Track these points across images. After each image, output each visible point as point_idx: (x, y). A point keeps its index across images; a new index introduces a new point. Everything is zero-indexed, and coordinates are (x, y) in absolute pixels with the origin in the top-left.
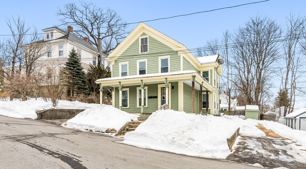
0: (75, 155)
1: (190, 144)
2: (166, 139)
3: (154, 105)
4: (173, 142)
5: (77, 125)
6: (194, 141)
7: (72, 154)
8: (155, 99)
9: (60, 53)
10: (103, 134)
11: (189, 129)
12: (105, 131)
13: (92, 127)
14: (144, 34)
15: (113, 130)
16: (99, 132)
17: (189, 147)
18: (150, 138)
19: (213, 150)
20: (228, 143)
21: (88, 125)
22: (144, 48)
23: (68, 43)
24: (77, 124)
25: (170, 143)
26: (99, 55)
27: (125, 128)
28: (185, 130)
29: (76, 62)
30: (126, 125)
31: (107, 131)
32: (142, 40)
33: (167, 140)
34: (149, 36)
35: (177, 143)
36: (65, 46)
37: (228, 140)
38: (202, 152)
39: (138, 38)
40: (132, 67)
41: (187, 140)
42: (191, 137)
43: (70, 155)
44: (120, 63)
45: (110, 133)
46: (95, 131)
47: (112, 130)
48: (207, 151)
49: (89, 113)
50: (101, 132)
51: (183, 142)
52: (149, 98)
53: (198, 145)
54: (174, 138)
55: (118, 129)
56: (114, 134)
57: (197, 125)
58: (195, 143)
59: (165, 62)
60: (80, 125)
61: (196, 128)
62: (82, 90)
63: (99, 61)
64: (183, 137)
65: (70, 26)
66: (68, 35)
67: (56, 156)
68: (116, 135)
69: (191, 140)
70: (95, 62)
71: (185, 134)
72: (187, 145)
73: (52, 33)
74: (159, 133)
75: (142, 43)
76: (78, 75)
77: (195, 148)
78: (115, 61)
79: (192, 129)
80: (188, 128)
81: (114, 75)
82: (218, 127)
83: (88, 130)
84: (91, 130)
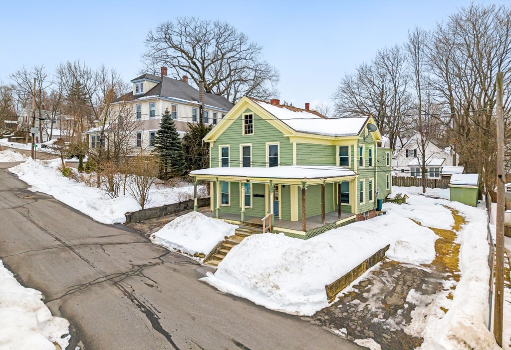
0: (156, 310)
1: (272, 294)
2: (249, 282)
3: (260, 206)
4: (255, 288)
5: (166, 242)
6: (279, 289)
7: (154, 308)
8: (262, 198)
9: (152, 114)
10: (191, 257)
11: (276, 272)
12: (193, 255)
13: (181, 247)
14: (248, 110)
15: (202, 254)
16: (187, 254)
17: (272, 296)
18: (234, 277)
19: (299, 303)
20: (327, 291)
21: (176, 244)
22: (249, 129)
23: (161, 101)
25: (252, 288)
26: (201, 106)
27: (216, 249)
28: (271, 273)
29: (169, 128)
30: (218, 246)
31: (196, 255)
32: (246, 117)
33: (250, 284)
34: (255, 114)
35: (259, 289)
36: (156, 104)
37: (326, 287)
38: (284, 305)
39: (242, 115)
40: (234, 153)
41: (270, 288)
42: (276, 283)
43: (153, 309)
45: (198, 258)
46: (184, 253)
47: (200, 254)
48: (290, 304)
49: (179, 225)
50: (189, 255)
51: (265, 290)
52: (254, 196)
53: (281, 296)
54: (257, 283)
55: (207, 253)
56: (203, 260)
57: (289, 265)
58: (278, 292)
59: (273, 149)
60: (168, 242)
61: (286, 270)
62: (176, 168)
63: (200, 113)
64: (266, 284)
65: (164, 67)
66: (161, 82)
67: (143, 309)
68: (205, 261)
69: (274, 289)
70: (196, 116)
71: (271, 278)
72: (269, 294)
73: (142, 85)
74: (244, 272)
75: (246, 122)
76: (172, 146)
77: (277, 299)
78: (214, 142)
79: (279, 272)
80: (275, 270)
81: (213, 165)
82: (318, 266)
83: (177, 250)
84: (179, 250)
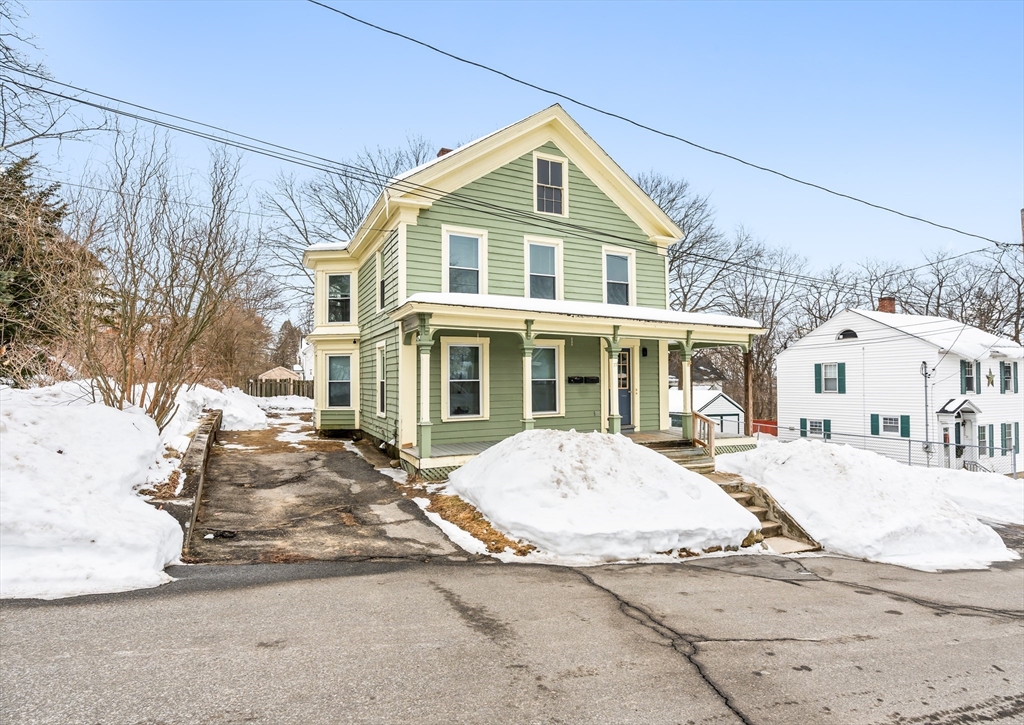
3: (586, 408)
8: (591, 387)
10: (734, 553)
12: (741, 543)
13: (688, 534)
14: (550, 147)
16: (719, 549)
21: (676, 531)
22: (550, 199)
24: (626, 535)
31: (750, 541)
32: (544, 164)
34: (570, 164)
39: (530, 154)
40: (504, 258)
44: (445, 227)
46: (705, 551)
50: (728, 548)
52: (570, 380)
60: (642, 537)
75: (543, 176)
83: (675, 553)
84: (684, 550)
